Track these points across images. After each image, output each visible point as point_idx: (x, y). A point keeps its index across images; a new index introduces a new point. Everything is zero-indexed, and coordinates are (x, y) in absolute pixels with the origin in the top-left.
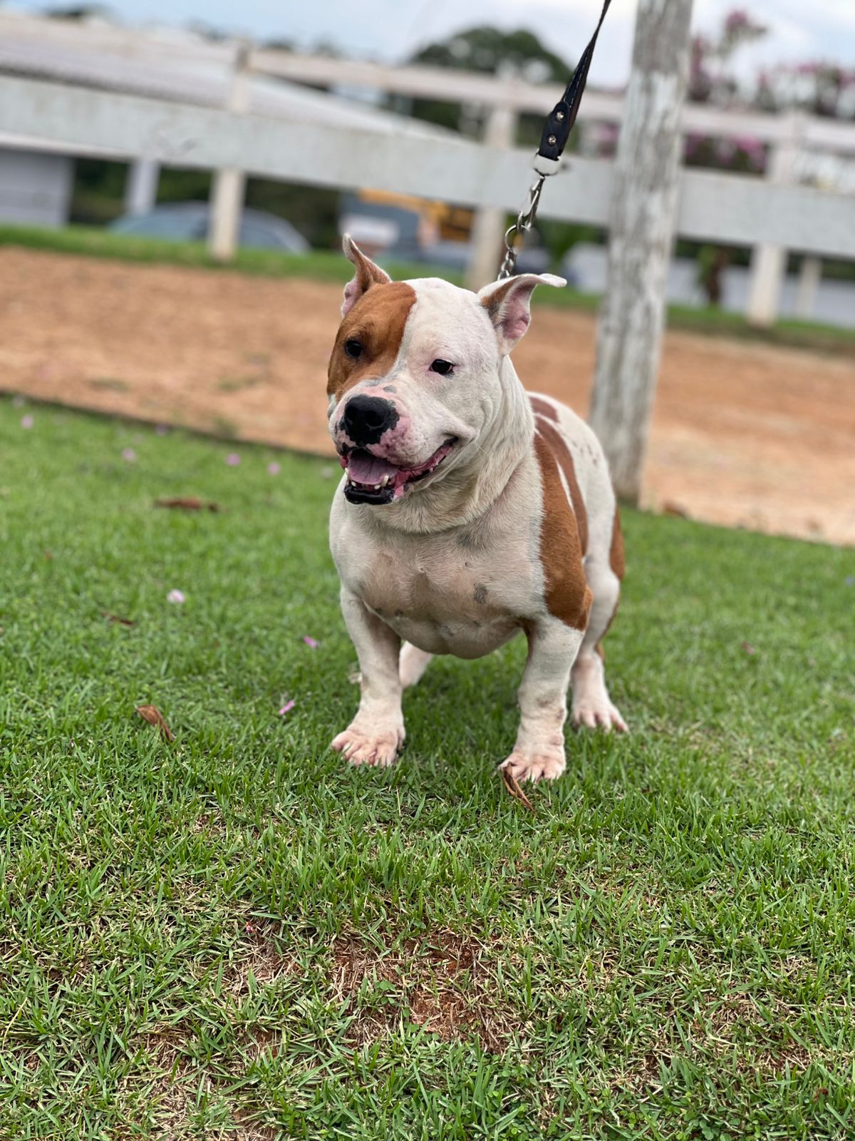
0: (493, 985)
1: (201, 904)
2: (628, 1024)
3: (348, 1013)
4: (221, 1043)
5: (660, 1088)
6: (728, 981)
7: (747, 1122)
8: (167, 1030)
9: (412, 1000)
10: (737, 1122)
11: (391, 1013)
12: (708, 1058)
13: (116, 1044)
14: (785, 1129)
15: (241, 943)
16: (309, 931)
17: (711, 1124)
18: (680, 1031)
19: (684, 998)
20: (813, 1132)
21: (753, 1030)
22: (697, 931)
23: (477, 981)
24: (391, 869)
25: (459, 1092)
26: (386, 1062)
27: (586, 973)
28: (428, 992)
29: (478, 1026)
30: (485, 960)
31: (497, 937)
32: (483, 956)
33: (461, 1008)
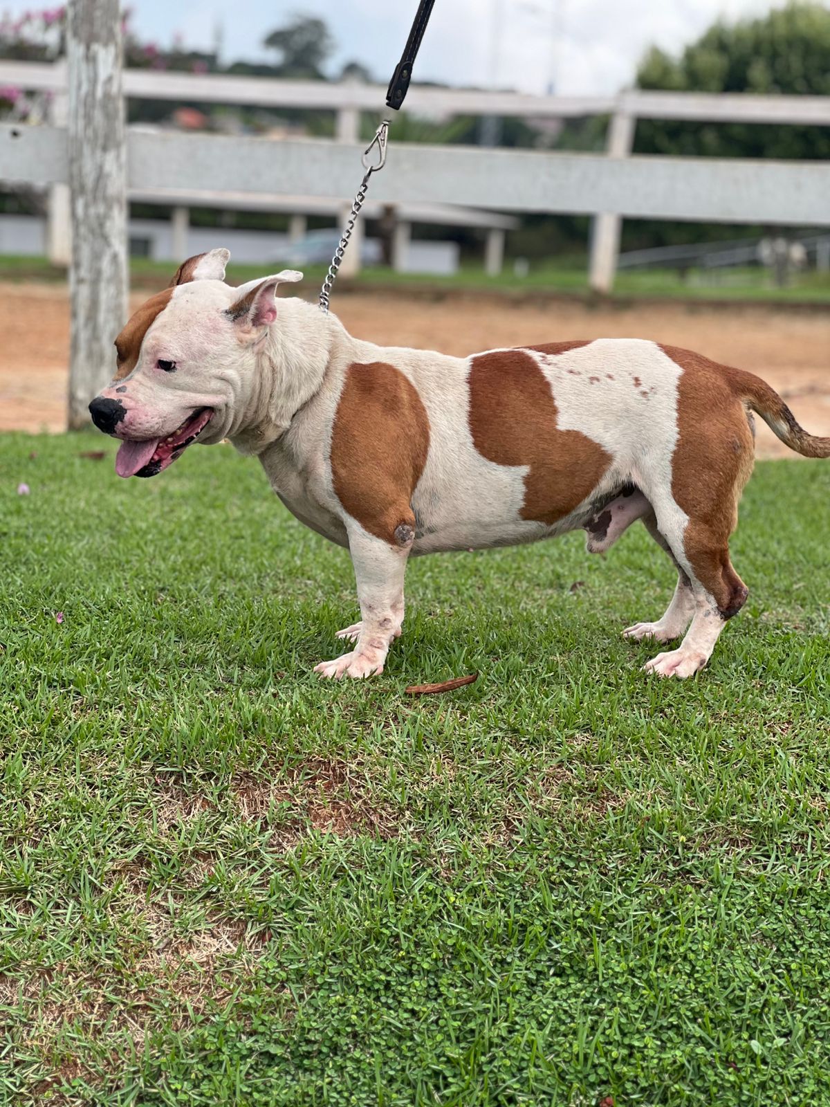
0: (368, 791)
1: (111, 770)
2: (482, 800)
3: (263, 829)
4: (174, 866)
5: (521, 840)
6: (543, 758)
7: (594, 851)
8: (126, 865)
9: (309, 810)
10: (587, 852)
11: (296, 826)
12: (549, 813)
13: (91, 882)
14: (623, 852)
15: (154, 793)
16: (207, 777)
17: (570, 857)
18: (522, 798)
19: (515, 776)
20: (643, 850)
21: (575, 788)
22: (501, 729)
23: (354, 791)
24: (254, 720)
25: (376, 869)
26: (309, 858)
27: (435, 771)
28: (319, 805)
29: (366, 823)
30: (354, 775)
31: (356, 757)
32: (351, 772)
33: (347, 812)
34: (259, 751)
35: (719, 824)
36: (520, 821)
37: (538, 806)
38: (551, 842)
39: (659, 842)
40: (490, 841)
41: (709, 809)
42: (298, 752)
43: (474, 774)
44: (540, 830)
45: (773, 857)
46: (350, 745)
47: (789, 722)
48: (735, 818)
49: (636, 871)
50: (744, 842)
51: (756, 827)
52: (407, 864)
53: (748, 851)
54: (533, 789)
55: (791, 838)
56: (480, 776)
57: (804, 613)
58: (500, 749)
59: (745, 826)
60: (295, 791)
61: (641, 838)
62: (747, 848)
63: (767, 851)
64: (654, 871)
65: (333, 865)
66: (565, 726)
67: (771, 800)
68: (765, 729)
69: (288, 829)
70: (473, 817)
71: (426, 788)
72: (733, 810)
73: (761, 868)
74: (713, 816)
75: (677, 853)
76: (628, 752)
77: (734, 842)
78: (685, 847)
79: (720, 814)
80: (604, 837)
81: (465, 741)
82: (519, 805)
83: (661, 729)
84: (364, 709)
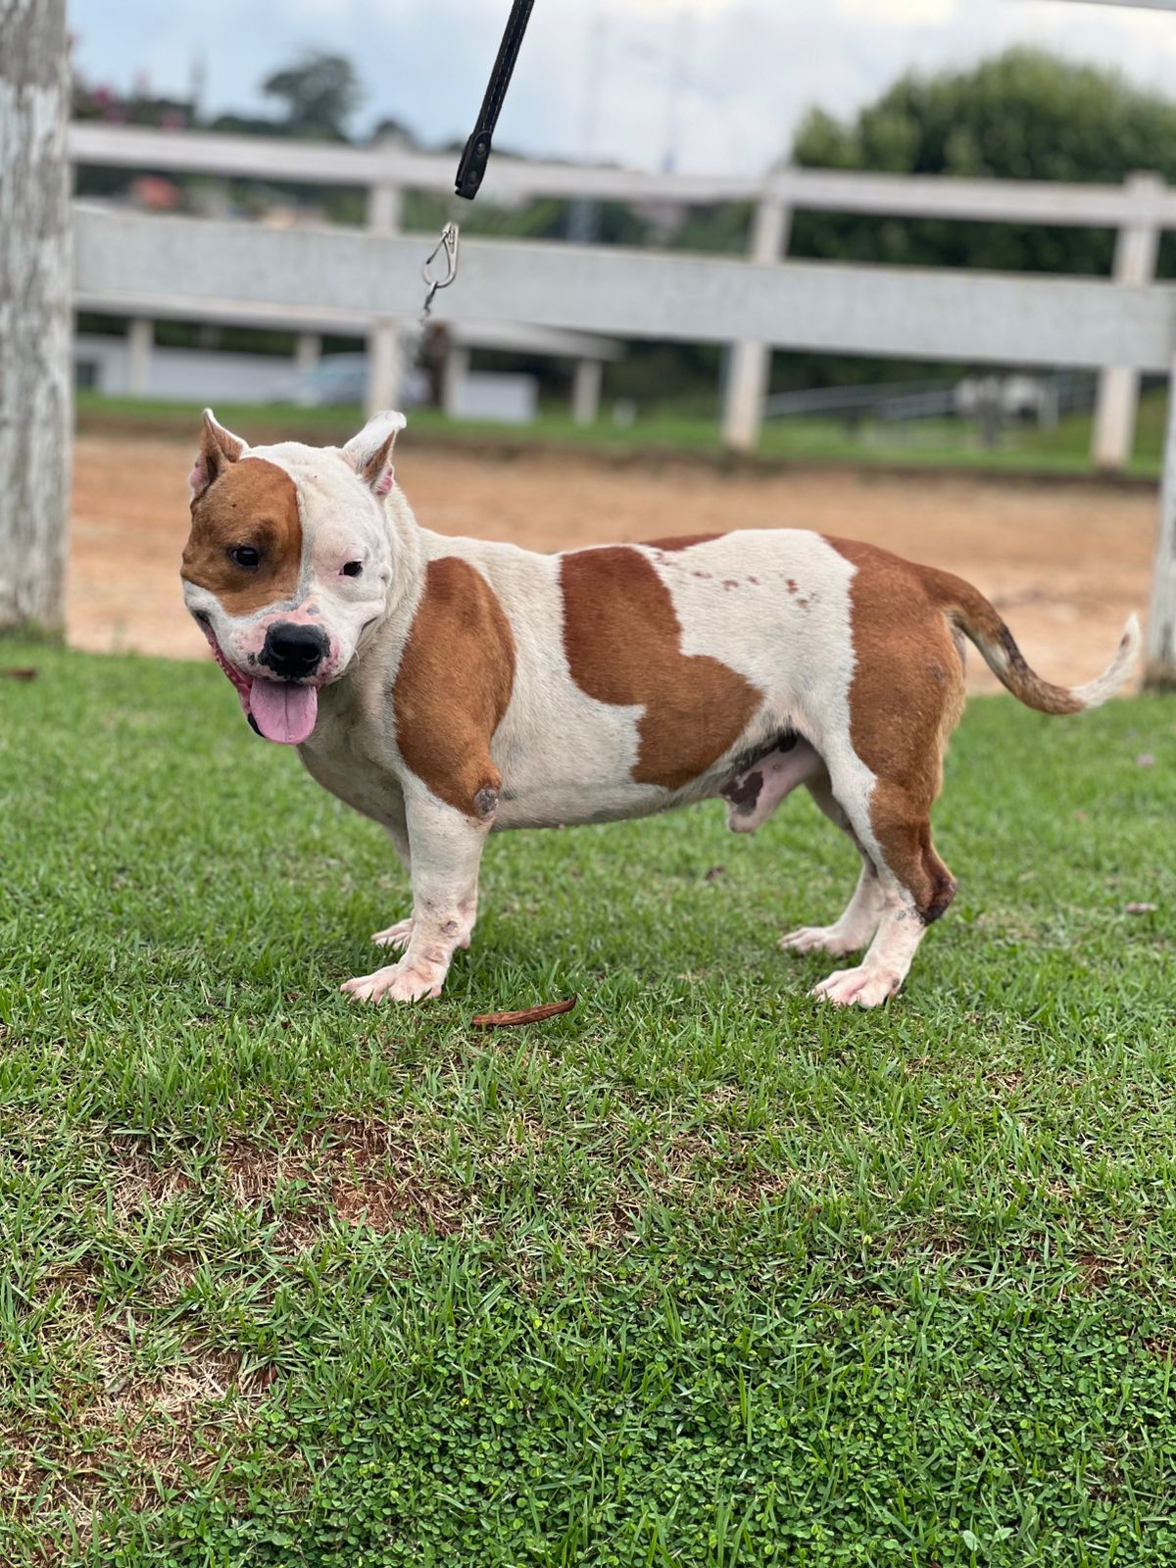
0: (418, 1166)
1: (46, 1132)
2: (581, 1180)
3: (267, 1220)
4: (136, 1273)
5: (638, 1239)
6: (669, 1120)
7: (741, 1256)
8: (67, 1270)
9: (332, 1194)
10: (730, 1257)
11: (314, 1216)
12: (677, 1201)
13: (15, 1295)
14: (782, 1257)
15: (109, 1166)
16: (186, 1143)
17: (706, 1264)
18: (638, 1179)
19: (630, 1146)
20: (810, 1255)
21: (714, 1165)
22: (609, 1079)
23: (398, 1165)
24: (255, 1061)
25: (429, 1279)
26: (333, 1262)
27: (514, 1137)
28: (348, 1185)
29: (415, 1212)
30: (398, 1141)
31: (401, 1116)
32: (394, 1138)
33: (387, 1195)
34: (262, 1106)
35: (919, 1218)
36: (636, 1211)
37: (661, 1190)
38: (680, 1243)
39: (834, 1243)
40: (592, 1240)
41: (906, 1197)
42: (318, 1108)
43: (570, 1142)
44: (665, 1225)
45: (995, 1266)
46: (392, 1099)
47: (1018, 1073)
48: (941, 1209)
49: (801, 1284)
50: (955, 1245)
51: (971, 1224)
52: (473, 1273)
53: (960, 1257)
54: (655, 1166)
55: (1021, 1240)
56: (578, 1146)
57: (1036, 916)
58: (608, 1107)
59: (956, 1221)
60: (313, 1164)
61: (808, 1238)
62: (958, 1253)
63: (987, 1257)
64: (826, 1286)
65: (366, 1273)
66: (701, 1076)
67: (993, 1184)
68: (984, 1082)
69: (301, 1219)
70: (567, 1205)
71: (501, 1162)
72: (939, 1199)
73: (978, 1282)
74: (911, 1207)
75: (859, 1260)
76: (790, 1114)
77: (940, 1245)
78: (871, 1251)
79: (921, 1204)
80: (755, 1235)
81: (558, 1096)
82: (635, 1188)
83: (837, 1080)
84: (413, 1047)
